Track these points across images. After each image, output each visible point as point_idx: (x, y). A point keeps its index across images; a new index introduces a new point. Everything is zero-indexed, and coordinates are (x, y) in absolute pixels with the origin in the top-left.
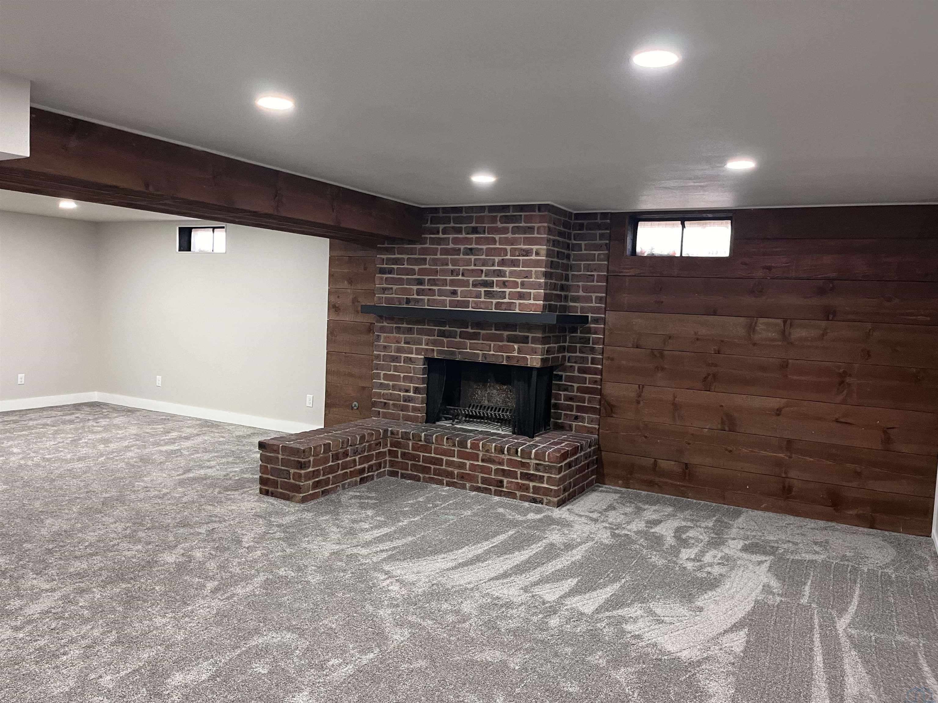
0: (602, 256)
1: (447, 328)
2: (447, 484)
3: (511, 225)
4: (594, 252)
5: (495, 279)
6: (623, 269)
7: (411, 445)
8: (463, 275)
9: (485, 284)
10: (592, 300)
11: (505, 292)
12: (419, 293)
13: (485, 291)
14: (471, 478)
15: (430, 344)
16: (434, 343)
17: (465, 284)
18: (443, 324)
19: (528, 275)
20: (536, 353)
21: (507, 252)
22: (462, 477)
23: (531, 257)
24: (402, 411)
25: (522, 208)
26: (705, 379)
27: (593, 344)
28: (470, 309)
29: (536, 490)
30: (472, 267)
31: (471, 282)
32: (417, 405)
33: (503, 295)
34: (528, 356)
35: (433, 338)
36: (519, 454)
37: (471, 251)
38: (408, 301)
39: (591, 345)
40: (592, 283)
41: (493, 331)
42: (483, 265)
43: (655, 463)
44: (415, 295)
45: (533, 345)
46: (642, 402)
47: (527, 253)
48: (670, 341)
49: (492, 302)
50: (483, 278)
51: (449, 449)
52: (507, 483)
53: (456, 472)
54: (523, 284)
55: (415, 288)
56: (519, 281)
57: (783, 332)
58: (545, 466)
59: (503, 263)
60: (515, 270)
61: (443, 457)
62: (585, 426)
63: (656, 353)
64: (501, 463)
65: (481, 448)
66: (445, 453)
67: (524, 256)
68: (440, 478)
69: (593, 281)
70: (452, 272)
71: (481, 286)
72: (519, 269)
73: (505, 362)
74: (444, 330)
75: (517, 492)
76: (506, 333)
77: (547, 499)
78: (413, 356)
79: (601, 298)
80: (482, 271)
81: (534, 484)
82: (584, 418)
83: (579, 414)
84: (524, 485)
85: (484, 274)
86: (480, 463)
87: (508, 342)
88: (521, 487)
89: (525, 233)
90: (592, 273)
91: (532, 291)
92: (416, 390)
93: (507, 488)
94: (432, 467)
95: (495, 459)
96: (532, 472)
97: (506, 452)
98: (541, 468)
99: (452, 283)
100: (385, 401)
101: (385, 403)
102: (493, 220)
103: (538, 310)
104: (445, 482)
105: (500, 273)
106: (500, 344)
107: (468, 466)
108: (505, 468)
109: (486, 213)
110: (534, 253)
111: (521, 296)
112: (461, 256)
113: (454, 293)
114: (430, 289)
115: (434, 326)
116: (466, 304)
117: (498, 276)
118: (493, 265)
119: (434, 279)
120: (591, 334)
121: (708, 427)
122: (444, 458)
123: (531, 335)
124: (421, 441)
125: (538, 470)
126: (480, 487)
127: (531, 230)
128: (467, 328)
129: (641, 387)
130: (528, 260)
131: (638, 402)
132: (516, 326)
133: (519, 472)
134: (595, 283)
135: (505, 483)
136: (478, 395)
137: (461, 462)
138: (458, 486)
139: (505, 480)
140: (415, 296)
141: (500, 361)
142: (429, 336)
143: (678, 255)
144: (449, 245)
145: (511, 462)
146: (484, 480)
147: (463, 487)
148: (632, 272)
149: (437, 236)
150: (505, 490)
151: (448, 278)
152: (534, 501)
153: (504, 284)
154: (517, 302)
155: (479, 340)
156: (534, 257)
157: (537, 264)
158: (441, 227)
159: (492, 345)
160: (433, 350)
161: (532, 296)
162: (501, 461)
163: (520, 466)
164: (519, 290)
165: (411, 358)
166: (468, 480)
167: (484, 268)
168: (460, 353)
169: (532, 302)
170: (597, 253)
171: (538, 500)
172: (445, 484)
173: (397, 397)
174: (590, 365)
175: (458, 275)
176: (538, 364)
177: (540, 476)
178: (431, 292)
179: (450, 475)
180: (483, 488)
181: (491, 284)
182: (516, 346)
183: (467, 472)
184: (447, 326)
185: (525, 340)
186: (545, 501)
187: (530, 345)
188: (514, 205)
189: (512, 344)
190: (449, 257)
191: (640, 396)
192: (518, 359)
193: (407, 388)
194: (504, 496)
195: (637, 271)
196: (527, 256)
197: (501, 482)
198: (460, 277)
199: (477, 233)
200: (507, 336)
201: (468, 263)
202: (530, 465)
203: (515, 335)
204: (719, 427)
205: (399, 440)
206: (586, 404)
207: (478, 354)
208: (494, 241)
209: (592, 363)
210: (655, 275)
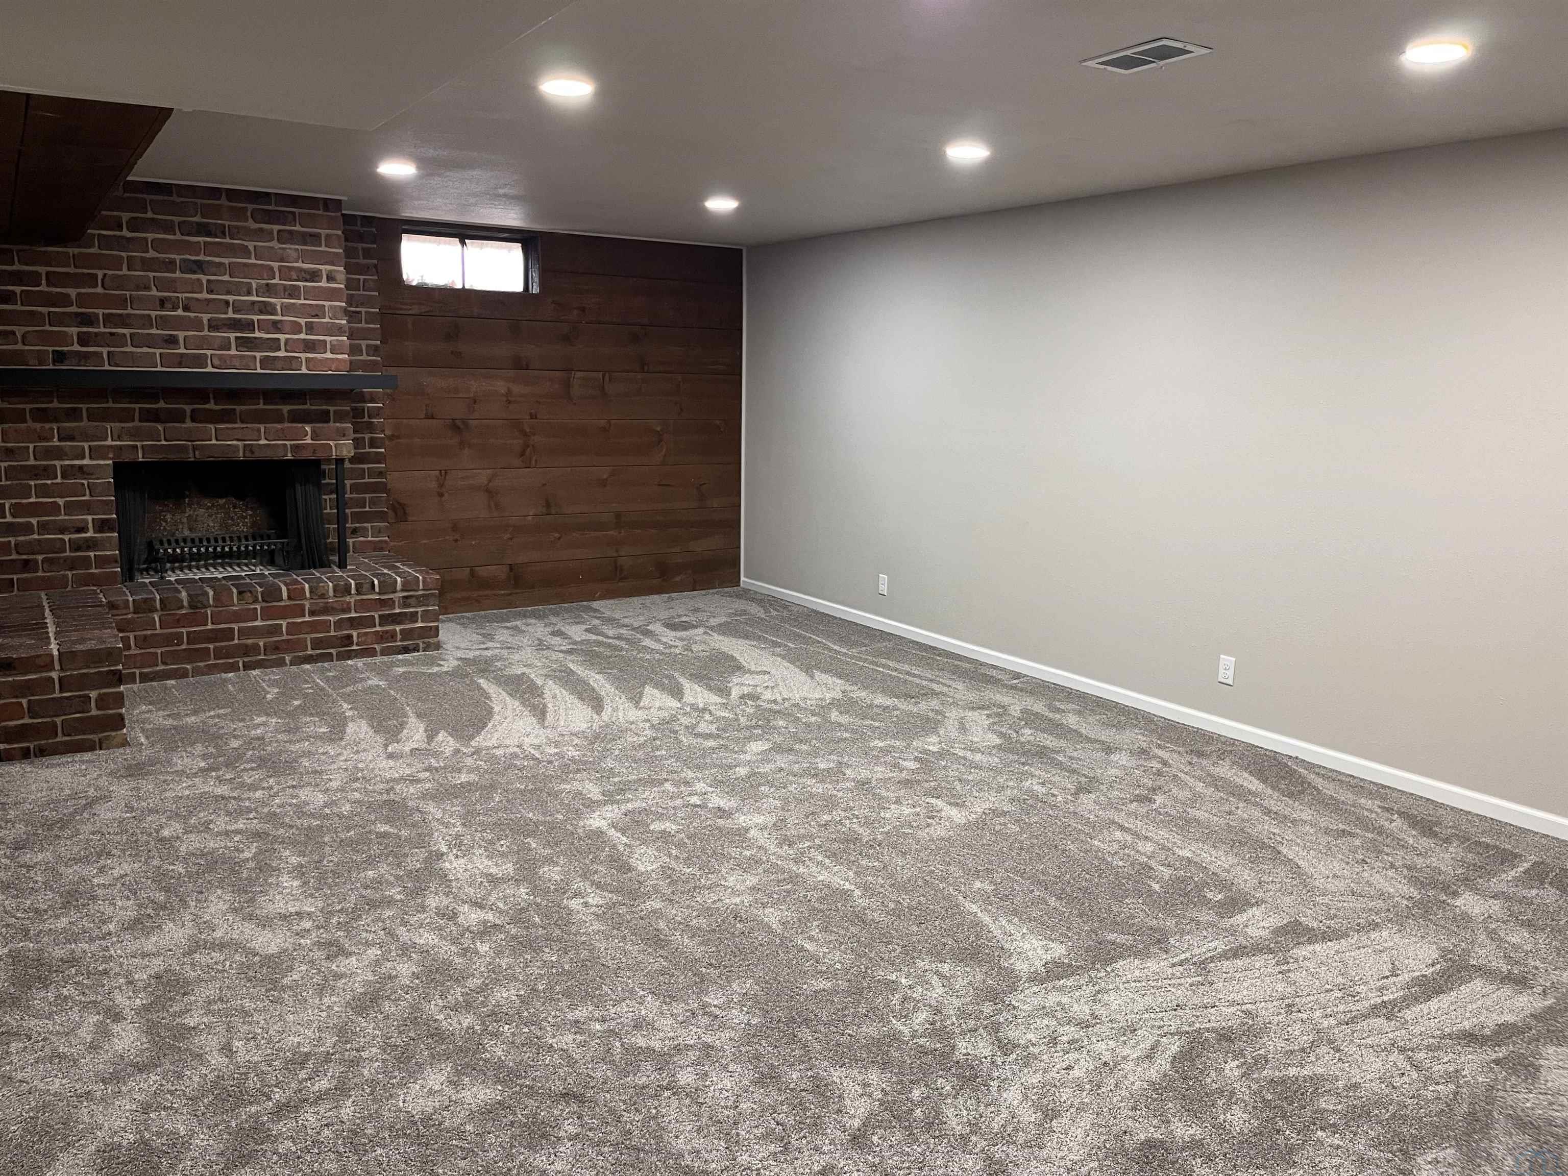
0: (372, 284)
1: (162, 404)
2: (244, 666)
3: (276, 228)
4: (358, 277)
5: (255, 318)
6: (402, 303)
7: (157, 619)
8: (186, 308)
9: (235, 325)
10: (362, 351)
11: (279, 339)
12: (84, 340)
13: (237, 338)
14: (290, 646)
15: (125, 438)
16: (135, 434)
17: (197, 325)
18: (154, 398)
19: (318, 312)
20: (344, 435)
21: (274, 273)
22: (277, 648)
23: (320, 284)
24: (71, 569)
25: (294, 200)
26: (522, 454)
27: (369, 417)
28: (210, 369)
29: (406, 634)
30: (205, 295)
31: (205, 322)
32: (108, 553)
33: (274, 345)
34: (331, 443)
35: (130, 425)
36: (377, 590)
37: (199, 266)
38: (60, 357)
39: (366, 419)
40: (360, 325)
41: (261, 406)
42: (229, 293)
43: (472, 573)
44: (76, 344)
45: (338, 424)
46: (446, 495)
47: (314, 276)
48: (476, 406)
49: (255, 357)
50: (230, 315)
51: (243, 610)
52: (358, 637)
53: (261, 644)
54: (310, 328)
55: (74, 331)
56: (302, 321)
57: (603, 388)
58: (417, 597)
59: (269, 290)
60: (294, 304)
61: (232, 625)
62: (370, 541)
63: (459, 423)
64: (344, 611)
65: (308, 595)
66: (237, 617)
67: (306, 281)
68: (231, 661)
69: (360, 322)
70: (162, 302)
71: (229, 328)
72: (299, 302)
73: (289, 455)
74: (157, 409)
75: (376, 646)
76: (285, 409)
77: (424, 643)
78: (86, 462)
79: (376, 348)
80: (227, 303)
81: (402, 627)
82: (366, 529)
83: (357, 525)
84: (387, 632)
85: (230, 309)
86: (307, 619)
87: (292, 422)
88: (381, 637)
89: (305, 244)
90: (358, 309)
91: (328, 338)
92: (102, 526)
93: (357, 645)
94: (211, 646)
95: (335, 605)
96: (397, 611)
97: (353, 591)
98: (412, 601)
99: (163, 322)
100: (25, 557)
101: (26, 562)
102: (239, 214)
103: (342, 368)
104: (241, 665)
105: (267, 309)
106: (279, 426)
107: (284, 629)
108: (354, 615)
109: (223, 201)
110: (325, 277)
111: (310, 346)
112: (178, 274)
113: (172, 341)
114: (112, 334)
115: (130, 403)
116: (200, 360)
117: (261, 312)
118: (249, 293)
119: (121, 315)
120: (365, 402)
121: (531, 513)
122: (236, 626)
123: (332, 409)
124: (182, 607)
125: (409, 606)
126: (311, 656)
127: (314, 239)
128: (208, 402)
129: (444, 473)
130: (314, 287)
131: (441, 495)
132: (305, 395)
133: (376, 616)
134: (363, 325)
135: (355, 638)
136: (166, 521)
137: (270, 625)
138: (268, 663)
139: (355, 634)
140: (77, 347)
141: (283, 454)
142: (121, 422)
143: (459, 286)
144: (147, 252)
145: (362, 605)
146: (317, 643)
147: (281, 663)
148: (415, 310)
149: (118, 233)
150: (355, 647)
151: (153, 314)
152: (406, 650)
153: (276, 326)
154: (303, 356)
155: (236, 423)
156: (323, 284)
157: (331, 295)
158: (125, 216)
159: (262, 430)
160: (136, 447)
161: (328, 347)
162: (345, 606)
163: (378, 606)
164: (303, 336)
165: (81, 467)
166: (286, 651)
167: (231, 298)
168: (195, 448)
169: (328, 355)
170: (362, 277)
171: (411, 647)
172: (241, 668)
173: (58, 545)
174: (367, 450)
175: (175, 308)
176: (349, 452)
177: (411, 612)
178: (114, 339)
179: (247, 651)
180: (317, 655)
181: (250, 326)
182: (308, 429)
183: (284, 638)
184: (162, 401)
185: (324, 417)
186: (421, 645)
187: (331, 424)
188: (276, 194)
189: (300, 425)
190: (151, 274)
191: (441, 486)
192: (314, 448)
193: (82, 525)
194: (356, 657)
195: (424, 309)
196: (313, 281)
197: (350, 637)
198: (180, 312)
199: (209, 234)
200: (289, 412)
201: (196, 286)
202: (394, 602)
203: (304, 410)
204: (544, 510)
205: (130, 616)
206: (367, 509)
207: (236, 446)
208: (245, 252)
209: (371, 447)
210: (447, 314)
